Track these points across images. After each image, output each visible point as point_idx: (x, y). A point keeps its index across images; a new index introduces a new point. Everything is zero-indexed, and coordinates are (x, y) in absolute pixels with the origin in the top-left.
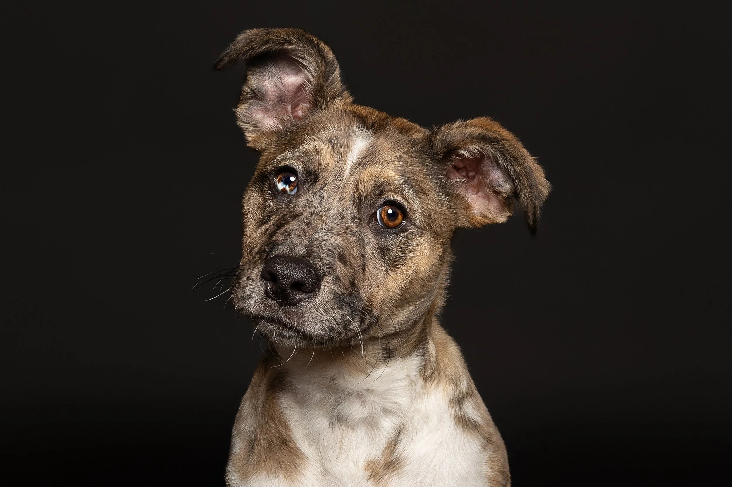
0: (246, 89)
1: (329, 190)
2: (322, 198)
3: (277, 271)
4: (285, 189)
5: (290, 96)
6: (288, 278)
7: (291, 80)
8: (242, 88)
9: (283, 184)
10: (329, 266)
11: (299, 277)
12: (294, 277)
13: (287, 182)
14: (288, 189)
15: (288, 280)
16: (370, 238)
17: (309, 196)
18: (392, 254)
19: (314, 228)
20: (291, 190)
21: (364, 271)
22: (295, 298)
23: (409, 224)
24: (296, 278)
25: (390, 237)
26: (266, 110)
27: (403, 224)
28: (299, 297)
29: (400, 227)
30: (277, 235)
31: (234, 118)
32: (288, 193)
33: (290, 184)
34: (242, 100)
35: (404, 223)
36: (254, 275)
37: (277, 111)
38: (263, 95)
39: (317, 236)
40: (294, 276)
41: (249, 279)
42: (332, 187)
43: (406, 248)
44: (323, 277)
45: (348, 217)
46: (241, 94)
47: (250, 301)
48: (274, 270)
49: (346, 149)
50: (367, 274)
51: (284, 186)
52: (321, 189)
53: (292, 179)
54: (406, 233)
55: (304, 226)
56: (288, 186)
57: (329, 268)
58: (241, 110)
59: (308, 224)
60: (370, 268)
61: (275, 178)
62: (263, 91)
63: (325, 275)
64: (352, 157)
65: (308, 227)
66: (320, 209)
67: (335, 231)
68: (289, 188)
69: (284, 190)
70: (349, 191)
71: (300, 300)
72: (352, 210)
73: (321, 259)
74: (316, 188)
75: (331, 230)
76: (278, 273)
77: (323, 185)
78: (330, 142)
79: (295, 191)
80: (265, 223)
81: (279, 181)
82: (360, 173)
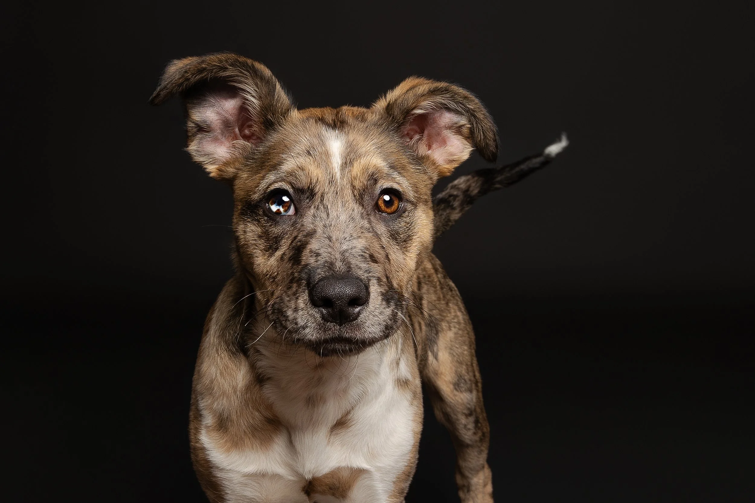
0: (191, 125)
1: (329, 198)
2: (326, 208)
3: (330, 295)
4: (278, 210)
5: (235, 120)
6: (343, 297)
7: (231, 104)
8: (187, 124)
9: (277, 206)
10: (368, 271)
11: (353, 293)
12: (349, 295)
13: (281, 203)
14: (282, 210)
15: (344, 300)
16: (381, 229)
17: (312, 211)
18: (402, 236)
19: (337, 240)
20: (286, 211)
21: (389, 260)
22: (354, 314)
23: (406, 204)
24: (351, 295)
25: (396, 222)
26: (216, 140)
27: (401, 206)
28: (357, 310)
29: (400, 209)
30: (304, 258)
31: (189, 156)
32: (283, 214)
33: (283, 205)
34: (190, 136)
35: (402, 204)
36: (302, 305)
37: (227, 137)
38: (209, 126)
39: (345, 247)
40: (348, 293)
41: (296, 310)
42: (330, 194)
43: (410, 226)
44: (369, 283)
45: (358, 217)
46: (187, 131)
47: (307, 330)
48: (327, 294)
49: (327, 155)
50: (392, 262)
51: (278, 208)
52: (322, 201)
53: (285, 199)
54: (407, 213)
55: (327, 242)
56: (281, 206)
57: (370, 273)
58: (193, 147)
59: (330, 238)
60: (392, 256)
61: (267, 204)
62: (208, 122)
63: (369, 280)
64: (336, 161)
65: (330, 241)
66: (330, 219)
67: (355, 235)
68: (283, 208)
69: (278, 212)
70: (348, 192)
71: (359, 313)
72: (357, 209)
73: (360, 268)
74: (317, 202)
75: (351, 236)
76: (332, 296)
77: (322, 196)
78: (309, 153)
79: (292, 211)
80: (277, 249)
81: (272, 205)
82: (350, 171)
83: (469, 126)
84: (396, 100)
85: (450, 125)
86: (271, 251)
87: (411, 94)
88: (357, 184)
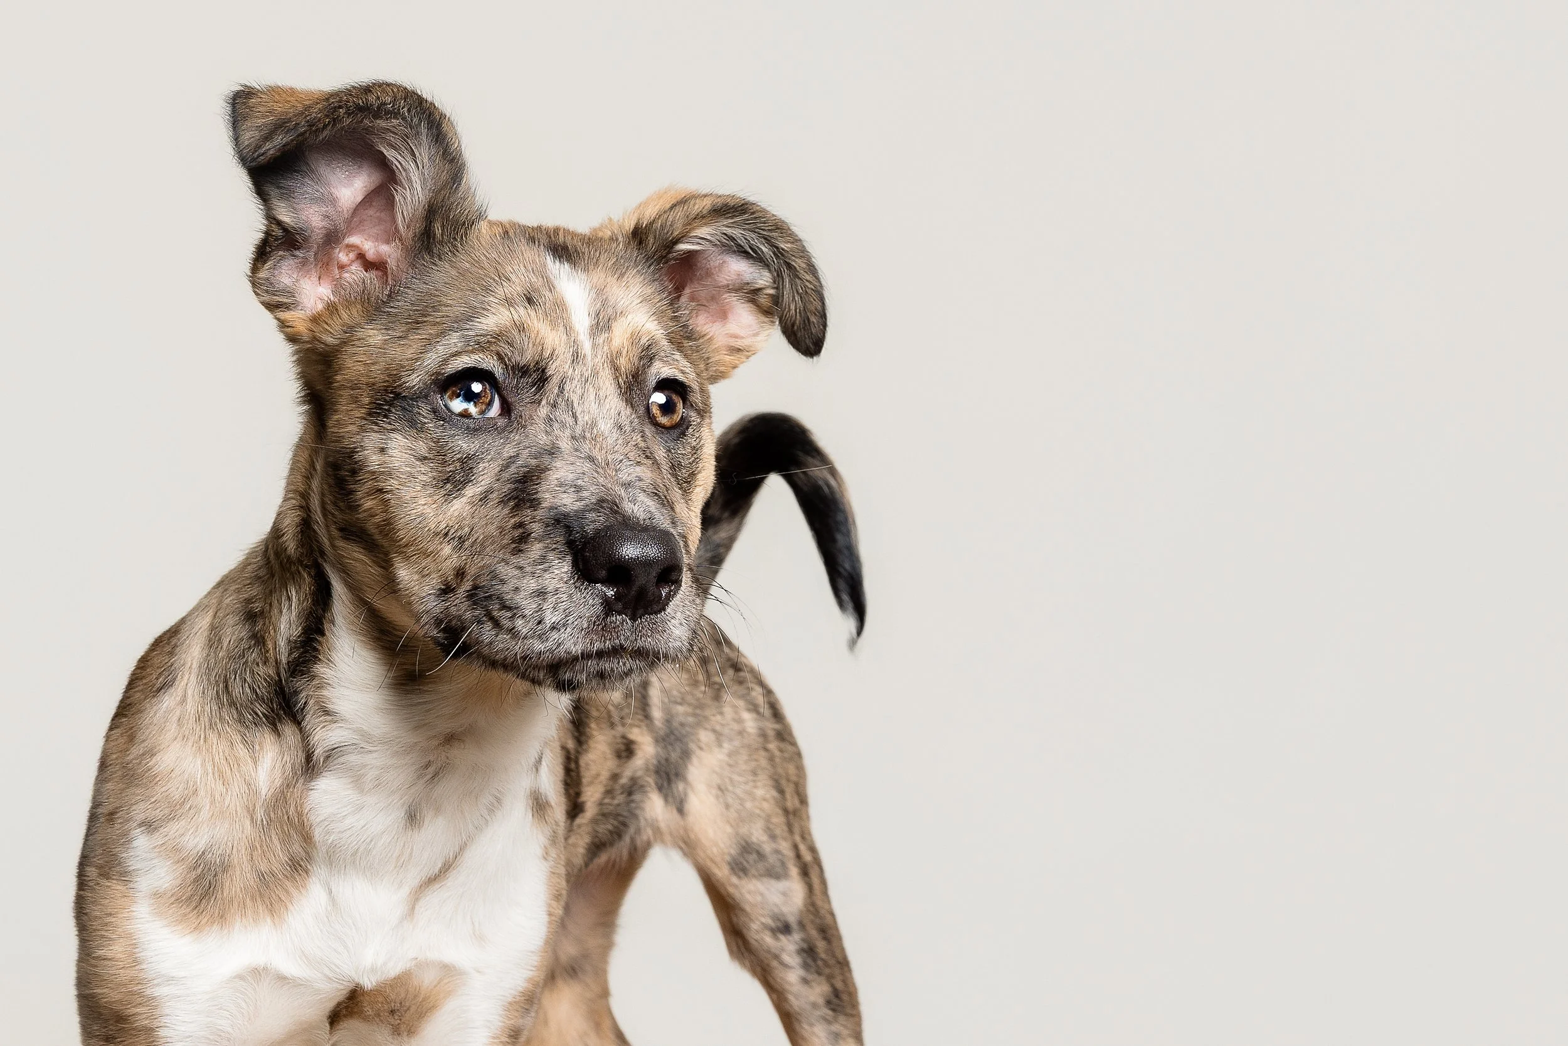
1: (574, 388)
6: (650, 564)
15: (652, 568)
18: (683, 472)
22: (660, 598)
23: (690, 413)
25: (679, 443)
26: (303, 265)
28: (665, 591)
35: (685, 412)
36: (556, 583)
39: (624, 477)
43: (695, 454)
45: (627, 427)
48: (623, 558)
49: (562, 306)
51: (465, 405)
52: (561, 392)
54: (691, 430)
55: (590, 465)
56: (470, 403)
59: (593, 460)
64: (579, 320)
65: (596, 465)
67: (633, 458)
68: (475, 406)
69: (468, 414)
70: (607, 379)
71: (669, 598)
72: (625, 411)
74: (552, 394)
75: (628, 458)
76: (634, 561)
77: (561, 383)
79: (495, 410)
80: (465, 482)
81: (451, 399)
82: (609, 340)
83: (772, 292)
84: (652, 223)
85: (737, 285)
86: (449, 486)
87: (679, 213)
88: (623, 362)
